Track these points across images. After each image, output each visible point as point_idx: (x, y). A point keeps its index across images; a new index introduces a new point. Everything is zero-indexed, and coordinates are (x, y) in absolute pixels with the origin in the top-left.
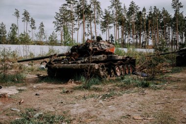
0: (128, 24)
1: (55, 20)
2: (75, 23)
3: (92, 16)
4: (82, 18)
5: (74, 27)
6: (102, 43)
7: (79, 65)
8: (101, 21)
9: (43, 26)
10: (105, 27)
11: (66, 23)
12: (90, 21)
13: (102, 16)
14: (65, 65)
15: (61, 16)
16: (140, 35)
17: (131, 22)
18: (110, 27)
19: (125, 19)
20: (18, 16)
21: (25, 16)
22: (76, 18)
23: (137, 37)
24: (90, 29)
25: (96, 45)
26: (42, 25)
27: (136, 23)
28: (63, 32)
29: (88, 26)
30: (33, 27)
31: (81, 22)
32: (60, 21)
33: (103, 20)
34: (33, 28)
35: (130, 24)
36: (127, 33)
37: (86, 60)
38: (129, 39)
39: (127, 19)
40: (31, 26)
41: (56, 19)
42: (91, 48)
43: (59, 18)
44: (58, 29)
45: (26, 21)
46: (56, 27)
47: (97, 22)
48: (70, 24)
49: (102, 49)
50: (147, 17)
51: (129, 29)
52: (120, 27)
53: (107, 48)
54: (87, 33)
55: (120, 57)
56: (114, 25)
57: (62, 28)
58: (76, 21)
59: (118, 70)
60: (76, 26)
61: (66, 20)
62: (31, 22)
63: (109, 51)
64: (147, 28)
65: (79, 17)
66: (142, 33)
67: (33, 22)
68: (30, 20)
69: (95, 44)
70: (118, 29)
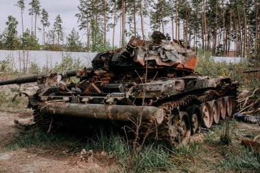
0: (195, 16)
1: (79, 12)
2: (110, 15)
3: (136, 4)
4: (120, 7)
5: (108, 23)
6: (168, 47)
7: (110, 108)
8: (152, 12)
9: (60, 21)
10: (157, 22)
11: (95, 17)
12: (134, 12)
13: (152, 4)
14: (73, 105)
15: (89, 5)
16: (214, 34)
17: (200, 14)
18: (165, 21)
19: (191, 9)
20: (23, 7)
21: (34, 6)
22: (111, 8)
23: (209, 37)
24: (133, 26)
25: (152, 52)
26: (59, 19)
27: (207, 15)
28: (91, 31)
29: (130, 20)
30: (45, 22)
31: (119, 13)
32: (86, 13)
33: (155, 11)
34: (45, 25)
35: (199, 17)
36: (193, 31)
37: (128, 94)
38: (196, 41)
39: (193, 9)
40: (42, 21)
41: (81, 9)
42: (140, 58)
43: (85, 9)
44: (83, 25)
45: (35, 14)
46: (80, 22)
47: (145, 13)
48: (102, 17)
49: (169, 61)
50: (227, 4)
51: (197, 25)
52: (181, 22)
53: (179, 60)
54: (128, 31)
55: (212, 82)
56: (172, 18)
57: (89, 24)
58: (111, 12)
59: (207, 114)
60: (111, 21)
61: (95, 11)
62: (41, 16)
63: (186, 66)
64: (227, 23)
65: (117, 6)
66: (218, 31)
67: (45, 15)
68: (40, 12)
69: (151, 49)
70: (179, 25)
